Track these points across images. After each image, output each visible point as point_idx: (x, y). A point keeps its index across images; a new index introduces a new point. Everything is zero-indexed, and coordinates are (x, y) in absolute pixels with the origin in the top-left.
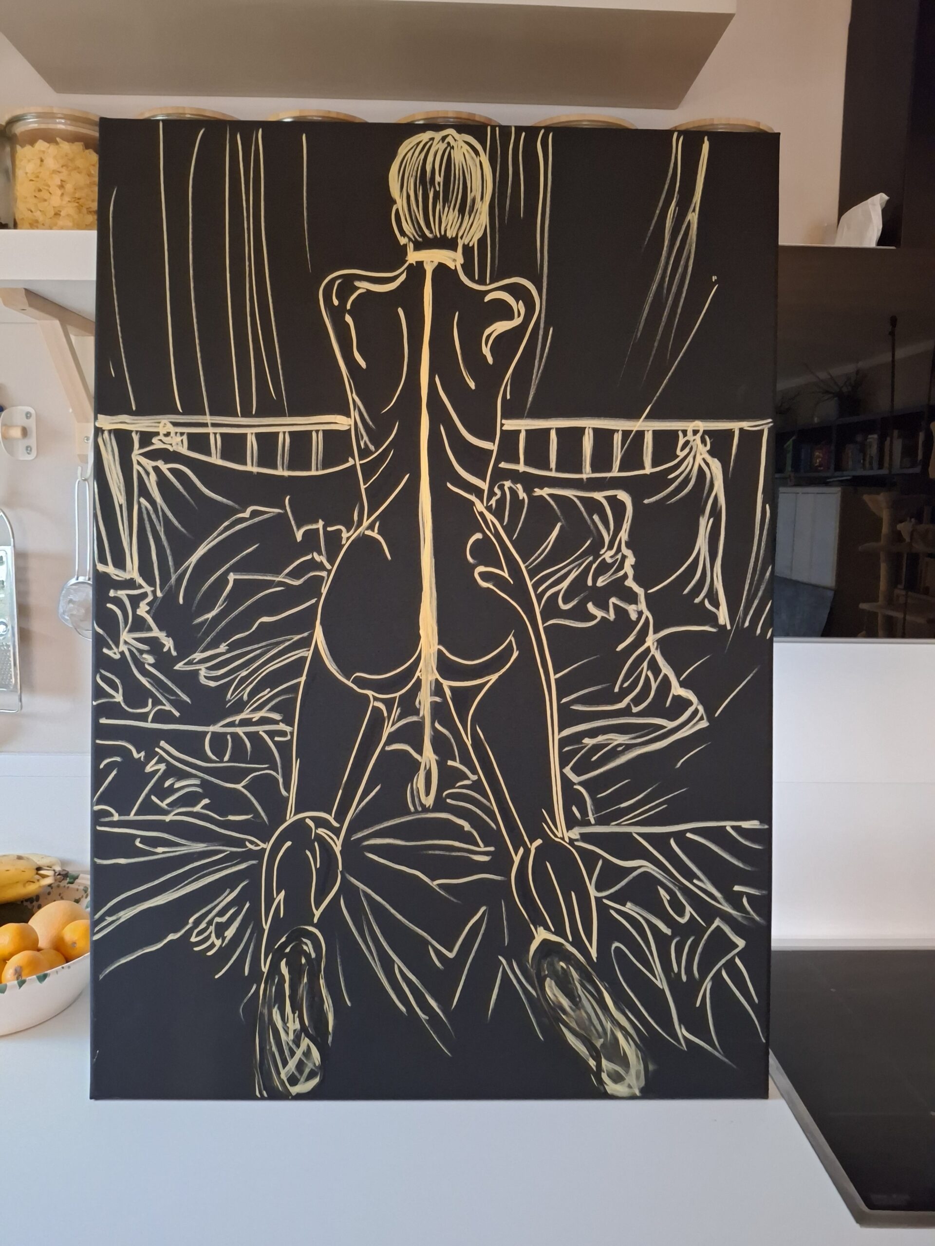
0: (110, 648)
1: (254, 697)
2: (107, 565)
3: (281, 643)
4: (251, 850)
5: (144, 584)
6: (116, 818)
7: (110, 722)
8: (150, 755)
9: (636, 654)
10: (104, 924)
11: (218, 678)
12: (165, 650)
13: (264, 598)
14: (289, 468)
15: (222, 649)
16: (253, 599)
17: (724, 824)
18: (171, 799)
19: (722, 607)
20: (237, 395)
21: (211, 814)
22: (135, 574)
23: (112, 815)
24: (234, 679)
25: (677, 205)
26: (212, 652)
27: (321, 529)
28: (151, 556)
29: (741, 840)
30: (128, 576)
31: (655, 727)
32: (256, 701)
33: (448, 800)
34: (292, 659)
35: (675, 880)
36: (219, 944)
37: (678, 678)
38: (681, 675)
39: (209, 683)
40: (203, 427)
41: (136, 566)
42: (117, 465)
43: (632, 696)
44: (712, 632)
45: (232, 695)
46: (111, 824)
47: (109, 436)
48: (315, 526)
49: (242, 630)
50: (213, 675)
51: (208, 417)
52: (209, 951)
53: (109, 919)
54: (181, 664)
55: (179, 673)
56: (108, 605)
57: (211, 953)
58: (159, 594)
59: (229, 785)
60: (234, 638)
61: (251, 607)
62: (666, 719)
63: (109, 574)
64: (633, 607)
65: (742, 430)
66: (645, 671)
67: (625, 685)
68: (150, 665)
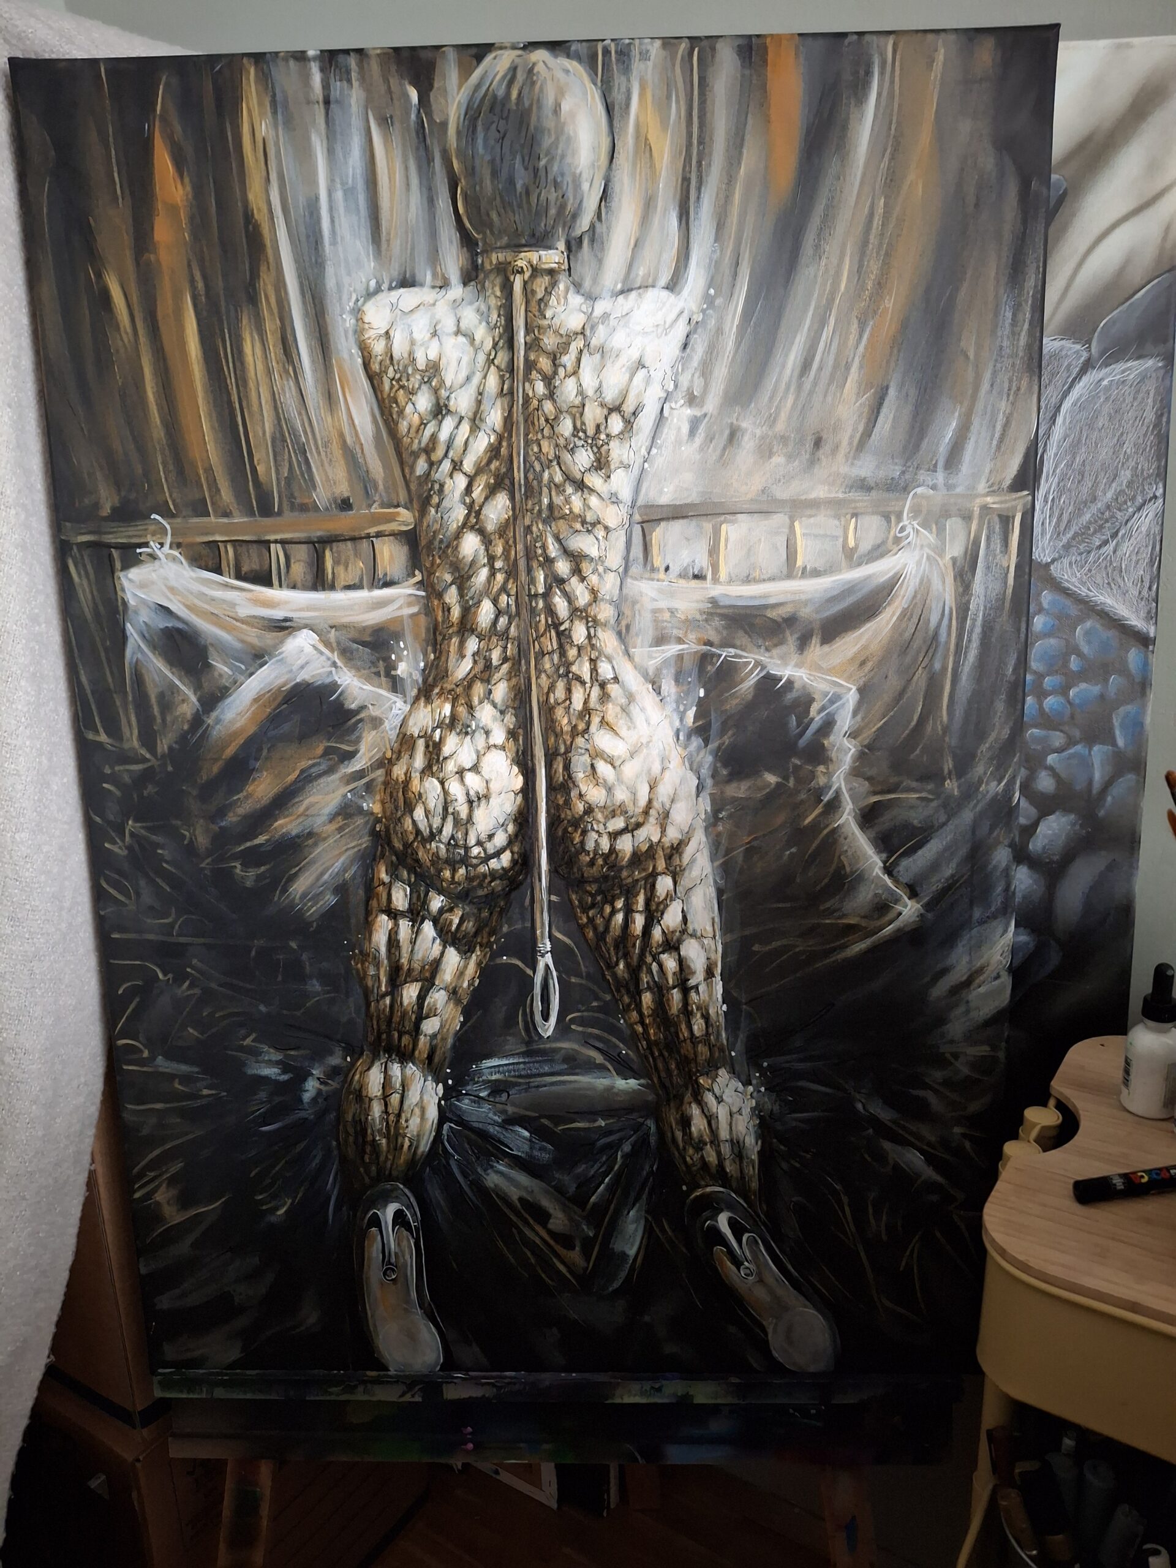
0: (114, 843)
1: (309, 900)
2: (97, 732)
3: (340, 829)
4: (319, 1092)
5: (148, 756)
6: (146, 1054)
7: (125, 936)
8: (181, 977)
9: (825, 832)
10: (146, 1180)
11: (259, 878)
12: (186, 842)
13: (313, 770)
14: (332, 587)
15: (261, 839)
16: (297, 773)
17: (941, 1051)
18: (214, 1030)
19: (948, 764)
20: (251, 483)
21: (266, 1048)
22: (136, 743)
23: (141, 1051)
24: (281, 879)
25: (892, 158)
26: (248, 844)
27: (382, 673)
28: (154, 718)
29: (965, 1071)
30: (126, 746)
31: (850, 929)
32: (312, 907)
33: (573, 1027)
34: (356, 849)
35: (874, 1121)
36: (289, 1201)
37: (885, 863)
38: (889, 858)
39: (249, 884)
40: (207, 534)
41: (136, 732)
42: (95, 593)
43: (818, 888)
44: (932, 800)
45: (279, 899)
46: (142, 1062)
47: (79, 550)
48: (374, 670)
49: (286, 813)
50: (252, 873)
51: (213, 518)
52: (277, 1209)
53: (152, 1174)
54: (209, 860)
55: (207, 872)
56: (105, 785)
57: (281, 1212)
58: (170, 768)
59: (285, 1012)
60: (276, 824)
61: (295, 782)
62: (865, 917)
63: (100, 745)
64: (821, 768)
65: (985, 508)
66: (837, 854)
67: (810, 874)
68: (167, 862)
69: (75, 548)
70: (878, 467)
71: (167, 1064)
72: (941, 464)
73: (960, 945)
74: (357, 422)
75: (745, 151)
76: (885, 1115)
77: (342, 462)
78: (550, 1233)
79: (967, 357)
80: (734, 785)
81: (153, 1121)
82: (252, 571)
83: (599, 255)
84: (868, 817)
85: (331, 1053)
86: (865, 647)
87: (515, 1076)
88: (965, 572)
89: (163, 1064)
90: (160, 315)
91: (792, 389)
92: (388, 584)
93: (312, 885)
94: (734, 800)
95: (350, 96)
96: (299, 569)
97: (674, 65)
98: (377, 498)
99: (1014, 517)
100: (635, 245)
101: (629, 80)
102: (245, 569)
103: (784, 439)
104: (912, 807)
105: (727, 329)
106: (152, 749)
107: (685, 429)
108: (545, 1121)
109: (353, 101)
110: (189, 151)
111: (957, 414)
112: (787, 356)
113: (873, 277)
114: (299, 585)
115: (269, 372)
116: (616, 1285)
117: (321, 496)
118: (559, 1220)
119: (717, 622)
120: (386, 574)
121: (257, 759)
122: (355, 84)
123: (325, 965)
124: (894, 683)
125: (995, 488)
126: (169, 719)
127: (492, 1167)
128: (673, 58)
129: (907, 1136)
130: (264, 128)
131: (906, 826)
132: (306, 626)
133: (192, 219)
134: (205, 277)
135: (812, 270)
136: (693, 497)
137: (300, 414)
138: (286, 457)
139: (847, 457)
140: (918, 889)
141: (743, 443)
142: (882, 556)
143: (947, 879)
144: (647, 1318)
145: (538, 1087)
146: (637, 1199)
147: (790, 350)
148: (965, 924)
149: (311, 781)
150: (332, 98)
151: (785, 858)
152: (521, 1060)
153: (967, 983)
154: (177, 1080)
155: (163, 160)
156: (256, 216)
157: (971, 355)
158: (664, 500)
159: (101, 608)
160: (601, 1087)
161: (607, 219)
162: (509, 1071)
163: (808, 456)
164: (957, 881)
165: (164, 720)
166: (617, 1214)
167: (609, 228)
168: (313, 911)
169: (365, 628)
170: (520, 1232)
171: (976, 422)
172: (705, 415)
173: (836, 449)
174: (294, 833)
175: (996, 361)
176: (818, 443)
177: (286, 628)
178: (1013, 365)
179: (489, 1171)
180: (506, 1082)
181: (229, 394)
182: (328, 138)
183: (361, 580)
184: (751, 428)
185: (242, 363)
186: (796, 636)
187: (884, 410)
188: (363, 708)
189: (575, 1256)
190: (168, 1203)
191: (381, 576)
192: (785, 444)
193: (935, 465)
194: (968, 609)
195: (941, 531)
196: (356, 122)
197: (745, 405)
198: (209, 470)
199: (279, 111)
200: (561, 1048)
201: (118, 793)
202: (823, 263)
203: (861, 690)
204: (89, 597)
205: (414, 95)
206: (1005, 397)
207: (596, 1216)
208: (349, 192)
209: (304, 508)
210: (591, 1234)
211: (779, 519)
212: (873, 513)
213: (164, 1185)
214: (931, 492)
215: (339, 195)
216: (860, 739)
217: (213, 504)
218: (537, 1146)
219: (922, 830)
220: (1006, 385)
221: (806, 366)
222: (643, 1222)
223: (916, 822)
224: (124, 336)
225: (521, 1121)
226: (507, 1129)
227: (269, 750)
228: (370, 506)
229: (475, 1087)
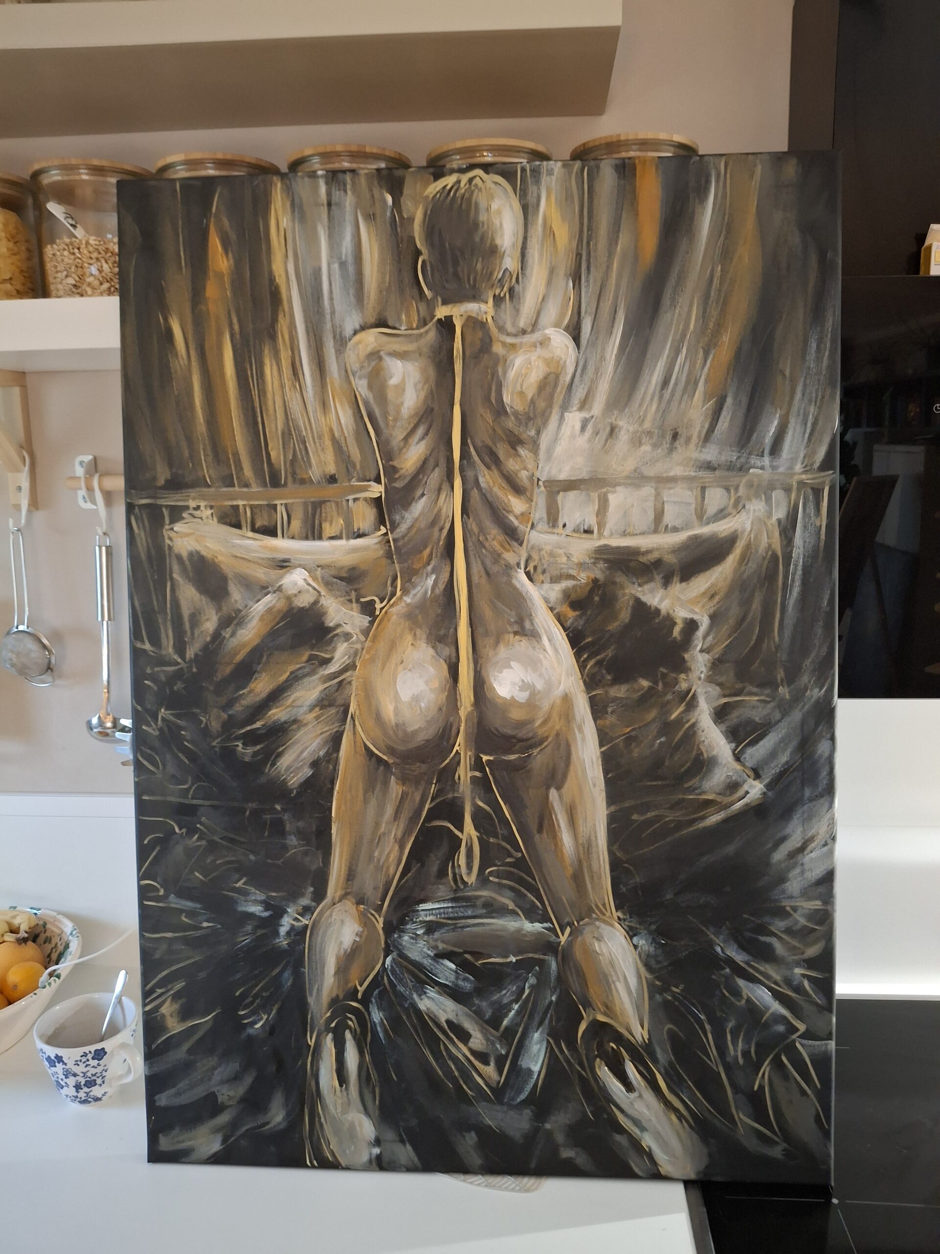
0: (149, 725)
1: (291, 773)
2: (143, 642)
3: (317, 718)
4: (293, 926)
5: (179, 660)
6: (162, 892)
7: (152, 798)
8: (192, 831)
9: (687, 725)
10: (154, 996)
11: (255, 754)
12: (202, 726)
13: (299, 672)
14: (320, 538)
15: (258, 725)
16: (288, 674)
17: (783, 904)
18: (214, 874)
19: (780, 674)
20: (265, 464)
21: (253, 890)
22: (171, 650)
23: (158, 890)
24: (271, 755)
25: (726, 238)
26: (249, 728)
27: (354, 600)
28: (185, 632)
29: (803, 921)
30: (164, 652)
31: (708, 803)
32: (293, 777)
33: (491, 878)
34: (328, 733)
35: (730, 962)
36: (265, 1017)
37: (734, 751)
38: (737, 747)
39: (247, 759)
40: (232, 499)
41: (171, 642)
42: (149, 540)
43: (683, 770)
44: (769, 702)
45: (269, 771)
46: (157, 899)
47: (140, 511)
48: (348, 598)
49: (278, 704)
50: (250, 750)
51: (237, 489)
52: (256, 1023)
53: (159, 991)
54: (219, 740)
55: (217, 749)
56: (146, 682)
57: (258, 1026)
58: (194, 670)
59: (269, 861)
60: (270, 713)
61: (286, 681)
62: (720, 794)
63: (145, 651)
64: (683, 676)
65: (801, 484)
66: (697, 743)
67: (676, 758)
68: (188, 742)
69: (137, 510)
70: (720, 453)
71: (176, 900)
72: (767, 451)
73: (795, 817)
74: (343, 421)
75: (621, 235)
76: (740, 958)
77: (331, 449)
78: (471, 1051)
79: (784, 376)
80: (616, 687)
81: (164, 947)
82: (263, 526)
83: (517, 306)
84: (720, 714)
85: (303, 895)
86: (712, 585)
87: (445, 918)
88: (788, 528)
89: (175, 902)
90: (207, 347)
91: (656, 398)
92: (360, 536)
93: (295, 760)
94: (615, 699)
95: (345, 201)
96: (296, 524)
97: (570, 178)
98: (355, 475)
99: (823, 489)
100: (543, 300)
101: (539, 189)
102: (258, 524)
103: (649, 433)
104: (754, 707)
105: (608, 357)
106: (182, 656)
107: (578, 426)
108: (467, 956)
109: (347, 204)
110: (233, 236)
111: (778, 416)
112: (651, 375)
113: (714, 320)
114: (296, 536)
115: (282, 386)
116: (523, 1096)
117: (315, 473)
118: (478, 1041)
119: (602, 565)
120: (359, 529)
121: (259, 664)
122: (349, 192)
123: (301, 824)
124: (735, 611)
125: (808, 468)
126: (197, 632)
127: (425, 993)
128: (570, 173)
129: (757, 975)
130: (285, 222)
131: (749, 722)
132: (300, 566)
133: (233, 282)
134: (239, 321)
135: (669, 315)
136: (584, 475)
137: (302, 415)
138: (292, 445)
139: (697, 446)
140: (761, 772)
141: (620, 436)
142: (724, 517)
143: (783, 765)
144: (548, 1126)
145: (463, 927)
146: (541, 1024)
147: (654, 370)
148: (798, 802)
149: (297, 681)
150: (333, 202)
151: (657, 745)
152: (450, 905)
153: (802, 849)
154: (184, 914)
155: (215, 243)
156: (277, 280)
157: (787, 373)
158: (562, 476)
159: (153, 552)
160: (512, 929)
161: (522, 282)
162: (440, 914)
163: (668, 446)
164: (791, 766)
165: (193, 634)
166: (525, 1035)
167: (524, 288)
168: (295, 781)
169: (342, 568)
170: (447, 1048)
171: (792, 421)
172: (592, 417)
173: (688, 440)
174: (283, 719)
175: (806, 378)
176: (675, 436)
177: (286, 567)
178: (819, 380)
179: (423, 996)
180: (437, 923)
181: (252, 401)
182: (329, 228)
183: (341, 533)
184: (626, 426)
185: (263, 381)
186: (661, 576)
187: (724, 413)
188: (338, 626)
189: (490, 1070)
190: (171, 1016)
191: (356, 530)
192: (651, 437)
193: (763, 452)
194: (792, 557)
195: (768, 500)
196: (349, 218)
197: (622, 411)
198: (236, 454)
199: (296, 210)
200: (480, 897)
201: (156, 688)
202: (677, 311)
203: (713, 617)
204: (145, 544)
205: (389, 199)
206: (813, 404)
207: (508, 1035)
208: (343, 265)
209: (303, 482)
210: (503, 1052)
211: (648, 490)
212: (718, 486)
213: (169, 1000)
214: (760, 471)
215: (336, 266)
216: (711, 654)
217: (238, 478)
218: (461, 977)
219: (762, 725)
220: (814, 395)
221: (665, 382)
222: (545, 1043)
223: (757, 719)
224: (180, 360)
225: (449, 955)
226: (437, 962)
227: (268, 657)
228: (350, 480)
229: (413, 926)
